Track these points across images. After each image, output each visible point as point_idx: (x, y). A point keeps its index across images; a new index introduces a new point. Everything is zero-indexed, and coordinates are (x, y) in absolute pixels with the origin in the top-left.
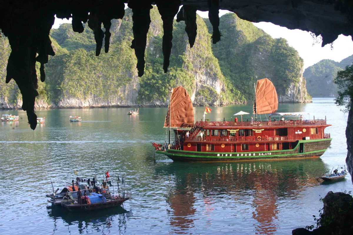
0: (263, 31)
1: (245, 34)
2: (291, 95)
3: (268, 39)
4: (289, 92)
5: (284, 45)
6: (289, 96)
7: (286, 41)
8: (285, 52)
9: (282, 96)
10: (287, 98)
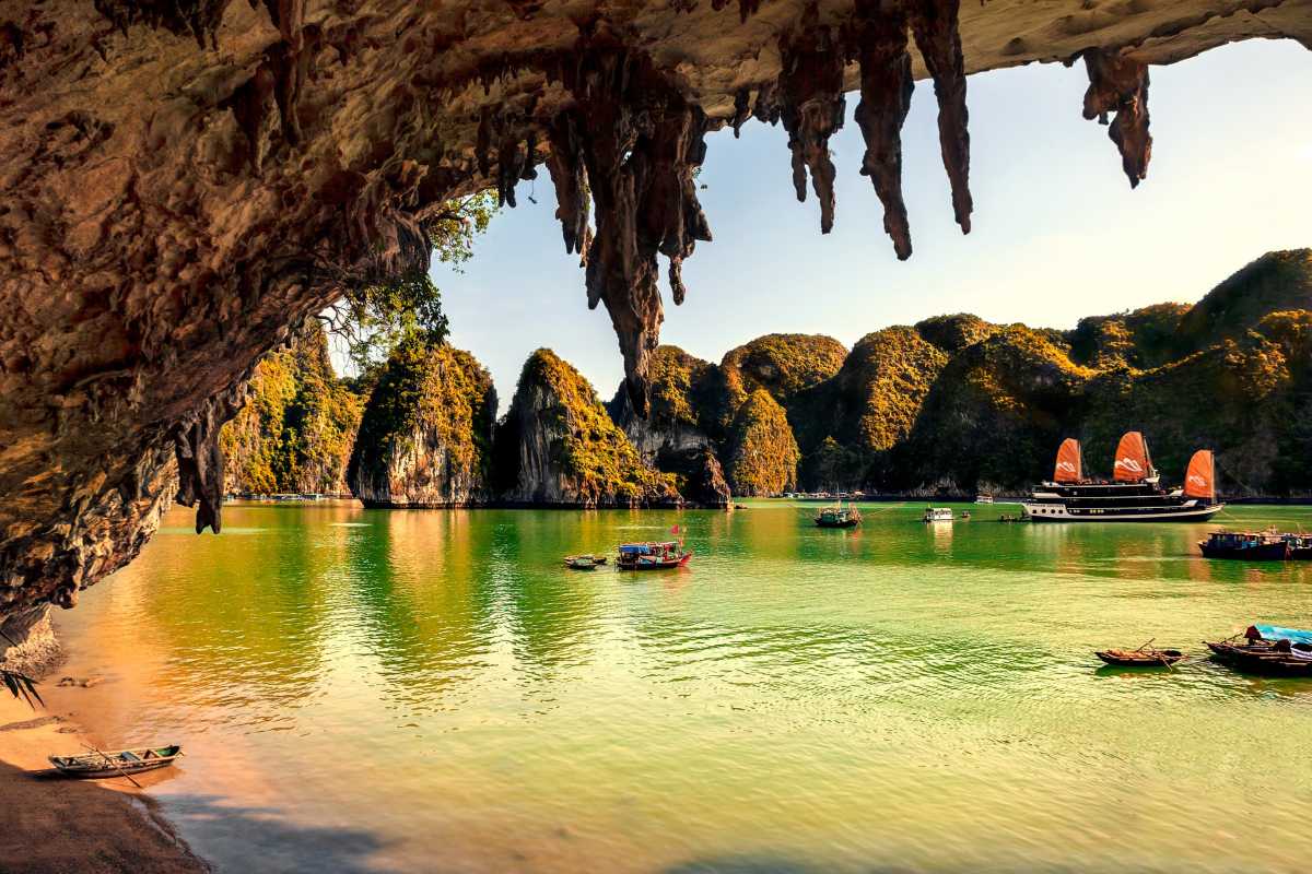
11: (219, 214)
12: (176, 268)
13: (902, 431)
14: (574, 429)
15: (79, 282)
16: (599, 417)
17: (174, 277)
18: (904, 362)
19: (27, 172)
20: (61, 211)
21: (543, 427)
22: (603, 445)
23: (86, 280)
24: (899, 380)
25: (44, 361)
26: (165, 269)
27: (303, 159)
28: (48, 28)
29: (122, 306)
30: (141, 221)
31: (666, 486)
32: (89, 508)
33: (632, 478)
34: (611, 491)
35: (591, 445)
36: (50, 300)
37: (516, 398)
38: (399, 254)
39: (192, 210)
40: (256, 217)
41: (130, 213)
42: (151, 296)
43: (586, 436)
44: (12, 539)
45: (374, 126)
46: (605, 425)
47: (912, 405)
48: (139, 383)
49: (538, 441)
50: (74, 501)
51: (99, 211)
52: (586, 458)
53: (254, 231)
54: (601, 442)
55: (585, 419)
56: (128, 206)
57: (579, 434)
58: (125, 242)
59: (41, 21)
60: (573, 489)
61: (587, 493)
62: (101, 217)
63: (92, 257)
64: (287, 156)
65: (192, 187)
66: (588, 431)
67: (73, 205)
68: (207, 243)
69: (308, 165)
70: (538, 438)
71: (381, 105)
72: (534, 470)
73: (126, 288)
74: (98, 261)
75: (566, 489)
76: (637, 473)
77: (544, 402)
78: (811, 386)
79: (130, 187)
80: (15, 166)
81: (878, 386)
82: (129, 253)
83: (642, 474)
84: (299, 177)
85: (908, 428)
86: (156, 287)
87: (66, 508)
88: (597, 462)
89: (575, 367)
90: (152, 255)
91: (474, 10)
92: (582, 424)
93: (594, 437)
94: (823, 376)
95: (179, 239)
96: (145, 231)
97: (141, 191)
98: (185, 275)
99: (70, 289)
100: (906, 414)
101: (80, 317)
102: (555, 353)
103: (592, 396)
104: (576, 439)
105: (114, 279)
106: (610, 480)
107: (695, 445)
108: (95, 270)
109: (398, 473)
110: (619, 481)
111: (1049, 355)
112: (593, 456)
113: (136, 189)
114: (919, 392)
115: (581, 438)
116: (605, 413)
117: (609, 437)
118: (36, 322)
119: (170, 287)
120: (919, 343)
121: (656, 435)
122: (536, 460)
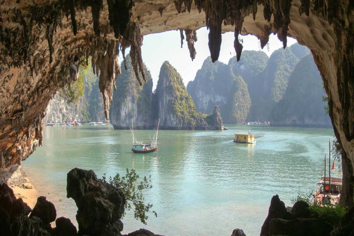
11: (32, 81)
12: (27, 92)
14: (175, 95)
15: (12, 97)
16: (183, 90)
17: (27, 93)
19: (3, 83)
20: (8, 88)
21: (166, 95)
23: (13, 96)
24: (284, 71)
25: (9, 112)
26: (25, 92)
27: (45, 67)
28: (3, 68)
29: (19, 100)
30: (20, 85)
31: (203, 120)
32: (21, 139)
33: (193, 116)
34: (186, 121)
36: (9, 101)
37: (158, 82)
38: (70, 77)
39: (27, 82)
40: (39, 79)
41: (18, 85)
42: (24, 97)
43: (179, 98)
44: (8, 147)
45: (56, 58)
46: (185, 93)
48: (24, 115)
49: (164, 101)
50: (18, 138)
51: (13, 86)
52: (178, 108)
53: (39, 82)
55: (179, 91)
56: (18, 84)
57: (176, 98)
58: (18, 89)
59: (2, 67)
60: (175, 121)
61: (179, 122)
62: (14, 86)
63: (14, 93)
64: (42, 67)
65: (27, 78)
66: (179, 96)
67: (10, 86)
68: (31, 86)
69: (46, 67)
70: (164, 99)
71: (56, 53)
72: (163, 112)
73: (20, 96)
74: (15, 93)
75: (173, 121)
76: (194, 114)
77: (166, 84)
78: (256, 74)
79: (17, 81)
80: (2, 83)
81: (277, 74)
82: (19, 91)
83: (196, 114)
84: (44, 70)
86: (24, 95)
87: (17, 140)
88: (182, 110)
89: (176, 69)
90: (23, 90)
91: (69, 33)
92: (178, 93)
94: (261, 69)
95: (26, 86)
96: (21, 87)
97: (19, 81)
98: (29, 92)
99: (11, 98)
101: (13, 102)
104: (175, 100)
105: (18, 95)
106: (186, 117)
108: (14, 94)
109: (123, 114)
110: (188, 117)
113: (18, 81)
118: (7, 105)
119: (27, 95)
121: (207, 95)
122: (164, 108)
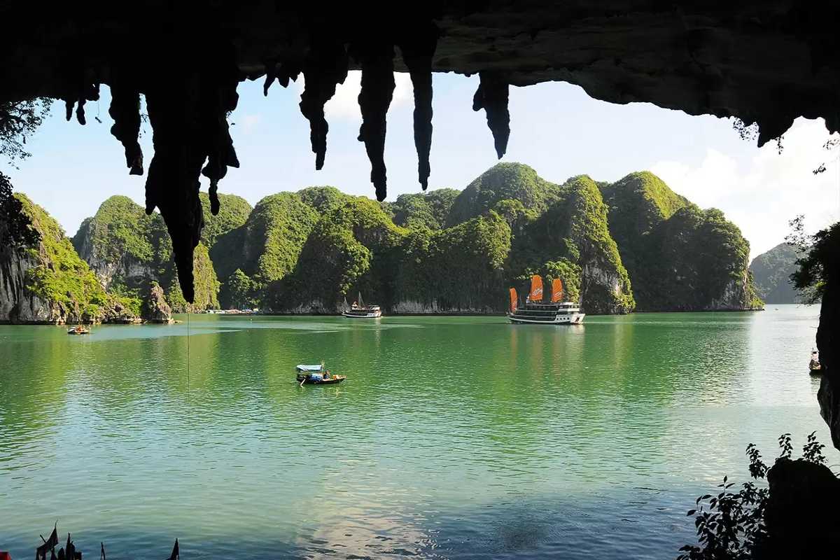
0: (685, 200)
1: (658, 204)
2: (729, 298)
3: (692, 210)
4: (727, 294)
5: (718, 221)
6: (727, 300)
7: (721, 214)
8: (720, 231)
9: (716, 300)
10: (723, 304)
13: (288, 267)
14: (47, 261)
16: (67, 251)
18: (289, 218)
21: (19, 260)
22: (71, 272)
24: (287, 230)
31: (122, 307)
33: (95, 301)
34: (78, 311)
35: (61, 273)
43: (56, 266)
46: (72, 258)
47: (295, 248)
49: (14, 270)
52: (57, 285)
54: (69, 272)
55: (56, 252)
57: (50, 266)
60: (45, 310)
61: (59, 313)
66: (58, 263)
70: (14, 268)
72: (10, 293)
75: (39, 310)
76: (99, 297)
78: (226, 232)
81: (272, 234)
83: (104, 297)
85: (292, 265)
88: (66, 288)
89: (47, 210)
92: (53, 257)
93: (63, 268)
94: (235, 225)
100: (290, 254)
102: (28, 198)
103: (62, 235)
104: (48, 269)
106: (77, 303)
107: (141, 273)
110: (85, 303)
111: (381, 219)
112: (63, 284)
114: (298, 240)
115: (52, 269)
116: (72, 249)
117: (76, 268)
120: (300, 205)
121: (110, 265)
